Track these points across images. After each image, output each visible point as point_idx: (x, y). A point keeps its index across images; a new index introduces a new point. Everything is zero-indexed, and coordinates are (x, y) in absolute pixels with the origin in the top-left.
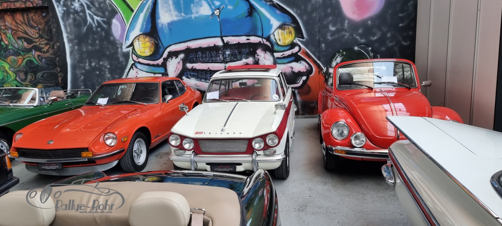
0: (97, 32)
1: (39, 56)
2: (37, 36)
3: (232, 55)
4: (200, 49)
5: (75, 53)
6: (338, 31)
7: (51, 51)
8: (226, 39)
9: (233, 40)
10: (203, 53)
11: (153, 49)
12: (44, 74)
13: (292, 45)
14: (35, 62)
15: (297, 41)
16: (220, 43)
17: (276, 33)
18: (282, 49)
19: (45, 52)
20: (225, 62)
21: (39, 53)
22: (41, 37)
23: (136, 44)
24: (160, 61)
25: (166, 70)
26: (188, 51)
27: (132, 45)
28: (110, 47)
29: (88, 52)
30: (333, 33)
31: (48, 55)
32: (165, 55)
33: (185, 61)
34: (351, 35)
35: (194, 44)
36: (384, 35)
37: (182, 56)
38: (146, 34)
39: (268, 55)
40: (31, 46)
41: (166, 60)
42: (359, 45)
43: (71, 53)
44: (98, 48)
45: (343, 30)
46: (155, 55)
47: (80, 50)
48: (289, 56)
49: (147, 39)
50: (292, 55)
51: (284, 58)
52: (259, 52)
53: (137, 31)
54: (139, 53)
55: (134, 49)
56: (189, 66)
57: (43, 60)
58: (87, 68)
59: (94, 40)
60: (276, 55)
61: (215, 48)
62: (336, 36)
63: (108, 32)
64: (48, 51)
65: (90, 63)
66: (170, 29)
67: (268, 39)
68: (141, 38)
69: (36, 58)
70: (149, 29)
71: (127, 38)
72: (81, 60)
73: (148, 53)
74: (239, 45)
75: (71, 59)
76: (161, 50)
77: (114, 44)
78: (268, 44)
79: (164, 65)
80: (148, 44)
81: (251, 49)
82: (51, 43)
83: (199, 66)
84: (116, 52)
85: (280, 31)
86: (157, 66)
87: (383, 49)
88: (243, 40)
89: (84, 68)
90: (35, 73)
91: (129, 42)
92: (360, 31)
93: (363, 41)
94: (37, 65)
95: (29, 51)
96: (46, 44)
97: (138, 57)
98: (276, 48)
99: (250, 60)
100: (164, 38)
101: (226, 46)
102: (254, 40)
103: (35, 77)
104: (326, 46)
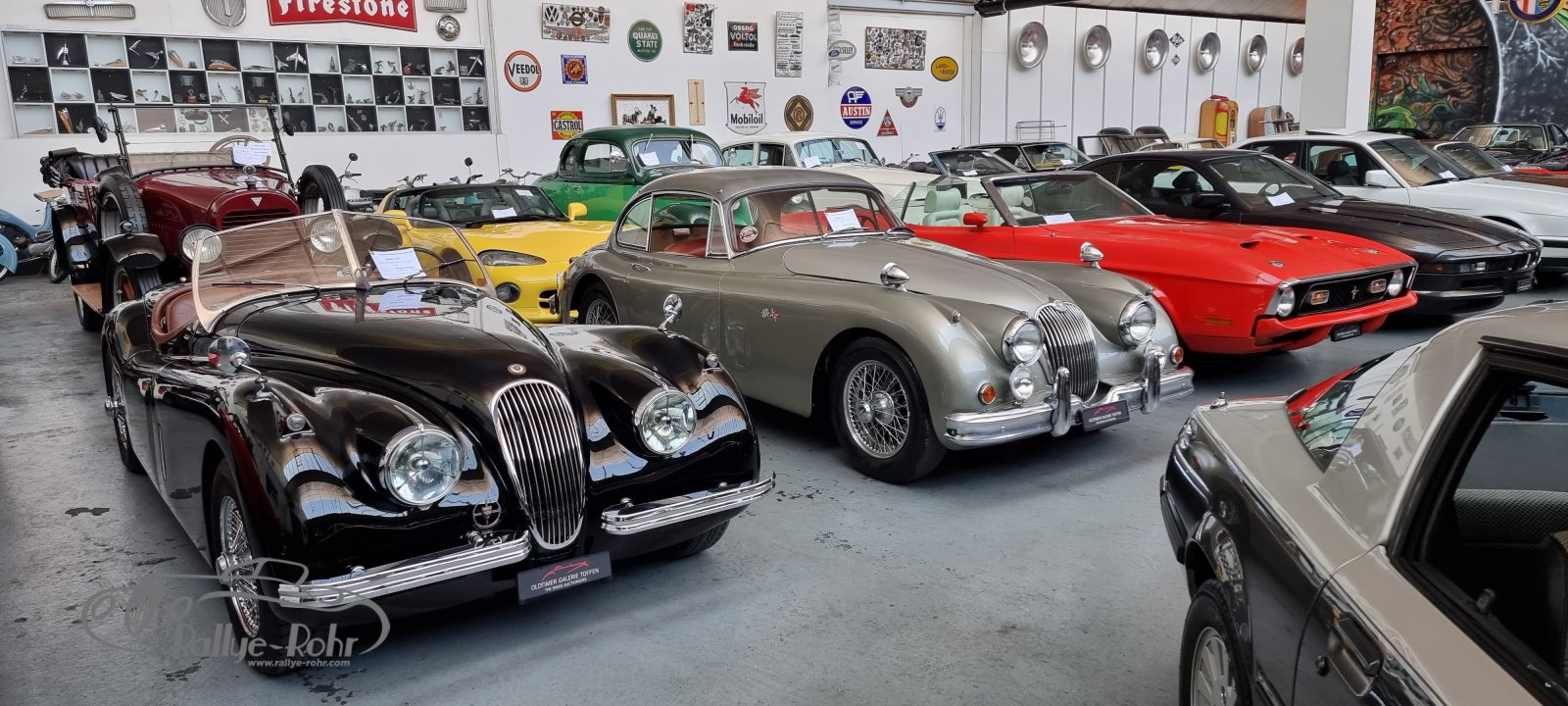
0: (1547, 74)
1: (1454, 102)
2: (1460, 79)
7: (1473, 96)
12: (1455, 122)
14: (1448, 108)
19: (1464, 98)
21: (1455, 99)
22: (1464, 80)
31: (1467, 100)
40: (1447, 91)
57: (1460, 106)
64: (1468, 96)
69: (1451, 104)
82: (1476, 87)
89: (1519, 115)
90: (1444, 121)
94: (1450, 113)
95: (1444, 95)
96: (1469, 88)
103: (1443, 127)
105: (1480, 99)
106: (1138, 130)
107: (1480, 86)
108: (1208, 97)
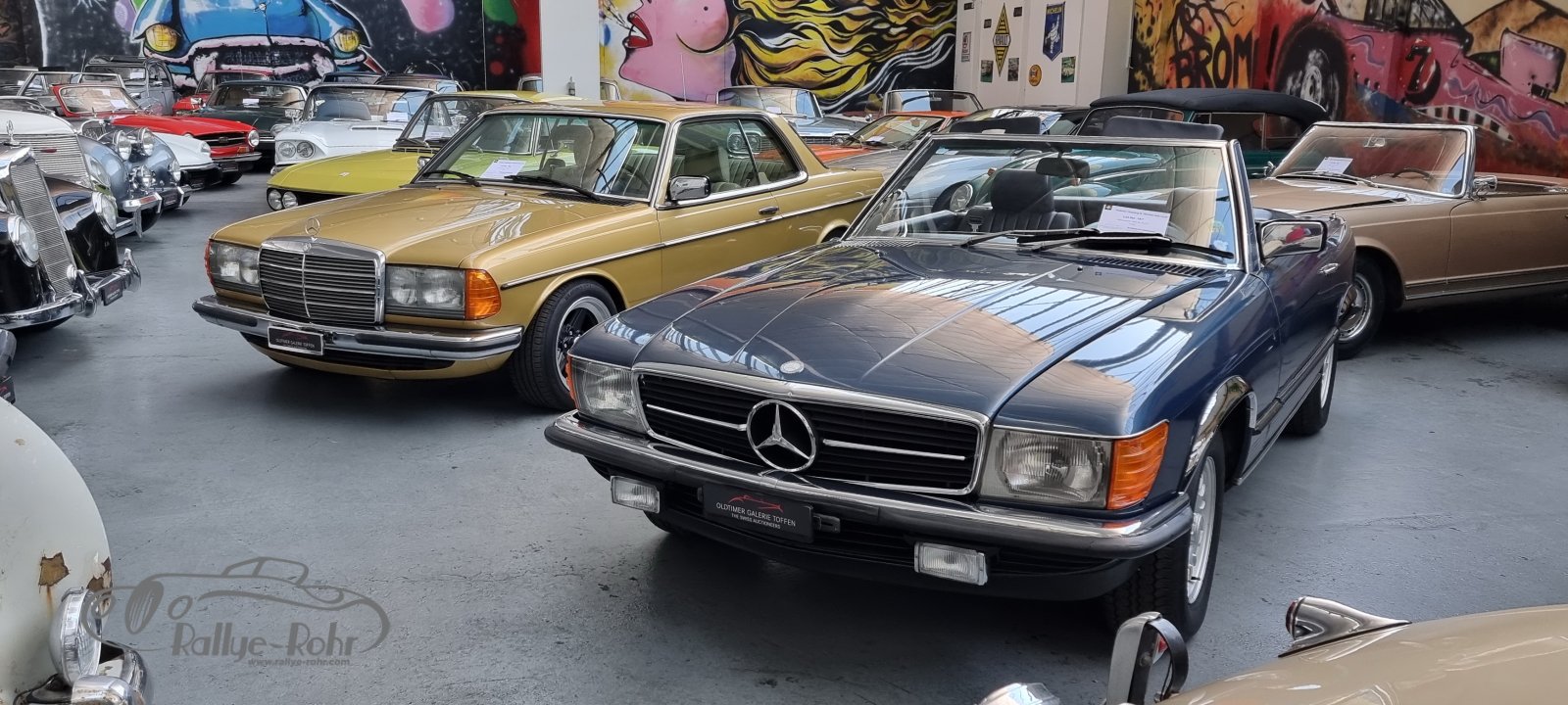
4: (240, 49)
5: (56, 40)
6: (407, 41)
8: (274, 40)
9: (283, 41)
10: (243, 53)
11: (174, 44)
13: (357, 53)
15: (361, 48)
16: (267, 44)
17: (336, 38)
18: (343, 56)
20: (273, 65)
23: (149, 37)
24: (184, 59)
25: (192, 71)
26: (222, 50)
27: (143, 37)
28: (111, 37)
29: (76, 40)
30: (402, 43)
32: (191, 52)
33: (218, 61)
35: (230, 42)
36: (455, 51)
37: (214, 54)
38: (164, 25)
39: (327, 61)
41: (191, 58)
42: (431, 58)
43: (50, 40)
44: (91, 36)
45: (412, 40)
46: (177, 51)
47: (65, 38)
48: (352, 64)
49: (166, 31)
50: (356, 63)
51: (347, 66)
52: (316, 58)
53: (151, 20)
54: (153, 47)
55: (145, 42)
56: (225, 67)
58: (73, 60)
59: (86, 26)
60: (337, 62)
61: (260, 49)
62: (405, 46)
63: (109, 18)
66: (198, 22)
67: (327, 43)
68: (157, 29)
70: (169, 19)
71: (137, 27)
72: (65, 49)
73: (167, 49)
74: (290, 47)
75: (49, 47)
76: (186, 46)
77: (118, 34)
78: (327, 48)
79: (189, 64)
80: (167, 37)
81: (306, 53)
83: (236, 68)
84: (120, 44)
85: (341, 35)
86: (180, 64)
87: (457, 66)
88: (296, 41)
91: (141, 33)
92: (432, 45)
93: (434, 55)
97: (153, 51)
98: (337, 54)
99: (306, 66)
100: (190, 32)
101: (275, 47)
102: (310, 43)
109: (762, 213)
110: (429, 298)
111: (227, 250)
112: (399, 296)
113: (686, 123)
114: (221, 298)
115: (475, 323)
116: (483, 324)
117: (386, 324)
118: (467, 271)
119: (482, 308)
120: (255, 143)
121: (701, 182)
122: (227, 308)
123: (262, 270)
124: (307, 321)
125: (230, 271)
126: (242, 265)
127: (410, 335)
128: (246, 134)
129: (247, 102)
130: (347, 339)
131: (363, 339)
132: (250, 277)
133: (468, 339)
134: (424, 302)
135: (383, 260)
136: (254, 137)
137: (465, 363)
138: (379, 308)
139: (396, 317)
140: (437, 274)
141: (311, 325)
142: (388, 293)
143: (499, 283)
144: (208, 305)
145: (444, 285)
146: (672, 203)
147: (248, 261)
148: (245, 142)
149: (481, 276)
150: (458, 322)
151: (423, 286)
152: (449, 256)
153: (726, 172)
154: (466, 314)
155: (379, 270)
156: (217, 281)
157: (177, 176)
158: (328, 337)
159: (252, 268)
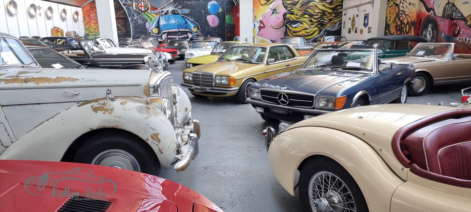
0: (141, 26)
2: (121, 26)
3: (181, 34)
4: (172, 32)
5: (134, 32)
6: (208, 29)
7: (125, 31)
8: (179, 30)
9: (181, 30)
10: (173, 33)
11: (158, 31)
13: (197, 32)
15: (198, 31)
16: (178, 31)
17: (193, 29)
18: (194, 33)
20: (179, 36)
21: (120, 31)
22: (122, 26)
23: (153, 30)
24: (160, 35)
25: (162, 37)
26: (168, 32)
27: (152, 30)
28: (145, 30)
29: (138, 32)
30: (207, 29)
32: (162, 33)
33: (167, 35)
34: (212, 30)
35: (170, 31)
36: (219, 31)
37: (167, 34)
38: (156, 27)
39: (191, 34)
41: (162, 35)
42: (213, 33)
43: (133, 32)
44: (141, 30)
45: (209, 29)
46: (159, 33)
47: (136, 31)
48: (196, 35)
49: (157, 29)
50: (197, 35)
51: (195, 35)
52: (188, 33)
53: (153, 26)
54: (154, 32)
55: (152, 31)
56: (169, 36)
57: (122, 33)
58: (138, 36)
59: (140, 28)
60: (193, 34)
61: (176, 32)
62: (208, 30)
63: (145, 26)
64: (124, 31)
65: (139, 35)
66: (163, 26)
67: (191, 30)
68: (155, 28)
69: (120, 33)
70: (157, 26)
71: (150, 28)
72: (136, 34)
73: (157, 33)
74: (183, 31)
75: (133, 33)
76: (161, 32)
77: (146, 30)
78: (191, 31)
79: (161, 36)
80: (157, 30)
81: (186, 33)
83: (171, 37)
84: (147, 32)
85: (194, 28)
86: (159, 36)
87: (219, 34)
88: (184, 30)
89: (136, 36)
91: (151, 29)
92: (214, 29)
93: (214, 32)
97: (154, 33)
98: (193, 32)
99: (186, 36)
100: (161, 29)
101: (179, 31)
102: (187, 30)
104: (206, 33)
105: (127, 31)
106: (32, 37)
107: (126, 28)
108: (53, 27)
109: (286, 66)
110: (223, 82)
111: (186, 74)
112: (217, 81)
113: (271, 48)
114: (185, 82)
115: (231, 86)
116: (232, 86)
117: (215, 87)
118: (230, 76)
119: (232, 83)
120: (178, 54)
121: (274, 59)
122: (186, 84)
123: (193, 77)
124: (201, 86)
125: (187, 78)
126: (189, 77)
127: (219, 88)
128: (177, 52)
129: (176, 45)
130: (208, 89)
131: (211, 89)
132: (191, 79)
133: (229, 89)
134: (222, 82)
135: (215, 75)
136: (178, 53)
137: (229, 94)
138: (214, 84)
139: (217, 85)
140: (224, 77)
141: (202, 87)
142: (215, 81)
143: (235, 79)
144: (183, 84)
145: (225, 79)
146: (268, 64)
147: (190, 76)
148: (176, 54)
149: (232, 78)
150: (228, 86)
151: (222, 79)
152: (226, 74)
153: (279, 57)
154: (229, 85)
155: (214, 76)
156: (184, 79)
157: (167, 61)
158: (205, 89)
159: (191, 77)
